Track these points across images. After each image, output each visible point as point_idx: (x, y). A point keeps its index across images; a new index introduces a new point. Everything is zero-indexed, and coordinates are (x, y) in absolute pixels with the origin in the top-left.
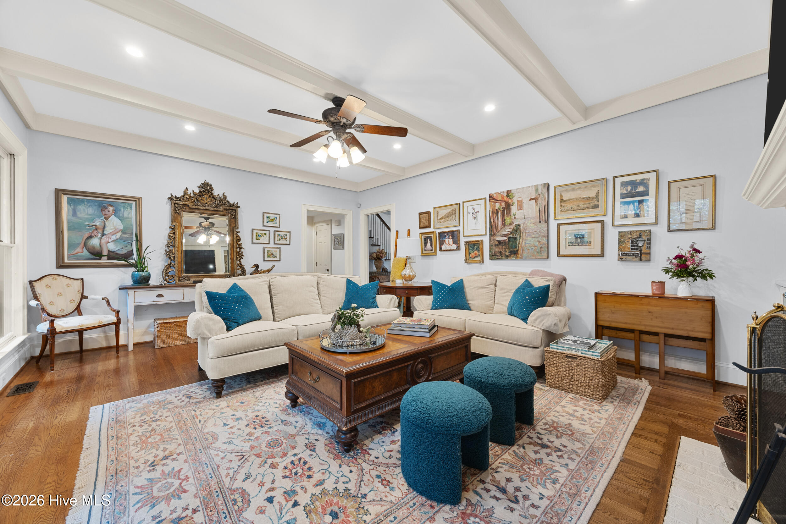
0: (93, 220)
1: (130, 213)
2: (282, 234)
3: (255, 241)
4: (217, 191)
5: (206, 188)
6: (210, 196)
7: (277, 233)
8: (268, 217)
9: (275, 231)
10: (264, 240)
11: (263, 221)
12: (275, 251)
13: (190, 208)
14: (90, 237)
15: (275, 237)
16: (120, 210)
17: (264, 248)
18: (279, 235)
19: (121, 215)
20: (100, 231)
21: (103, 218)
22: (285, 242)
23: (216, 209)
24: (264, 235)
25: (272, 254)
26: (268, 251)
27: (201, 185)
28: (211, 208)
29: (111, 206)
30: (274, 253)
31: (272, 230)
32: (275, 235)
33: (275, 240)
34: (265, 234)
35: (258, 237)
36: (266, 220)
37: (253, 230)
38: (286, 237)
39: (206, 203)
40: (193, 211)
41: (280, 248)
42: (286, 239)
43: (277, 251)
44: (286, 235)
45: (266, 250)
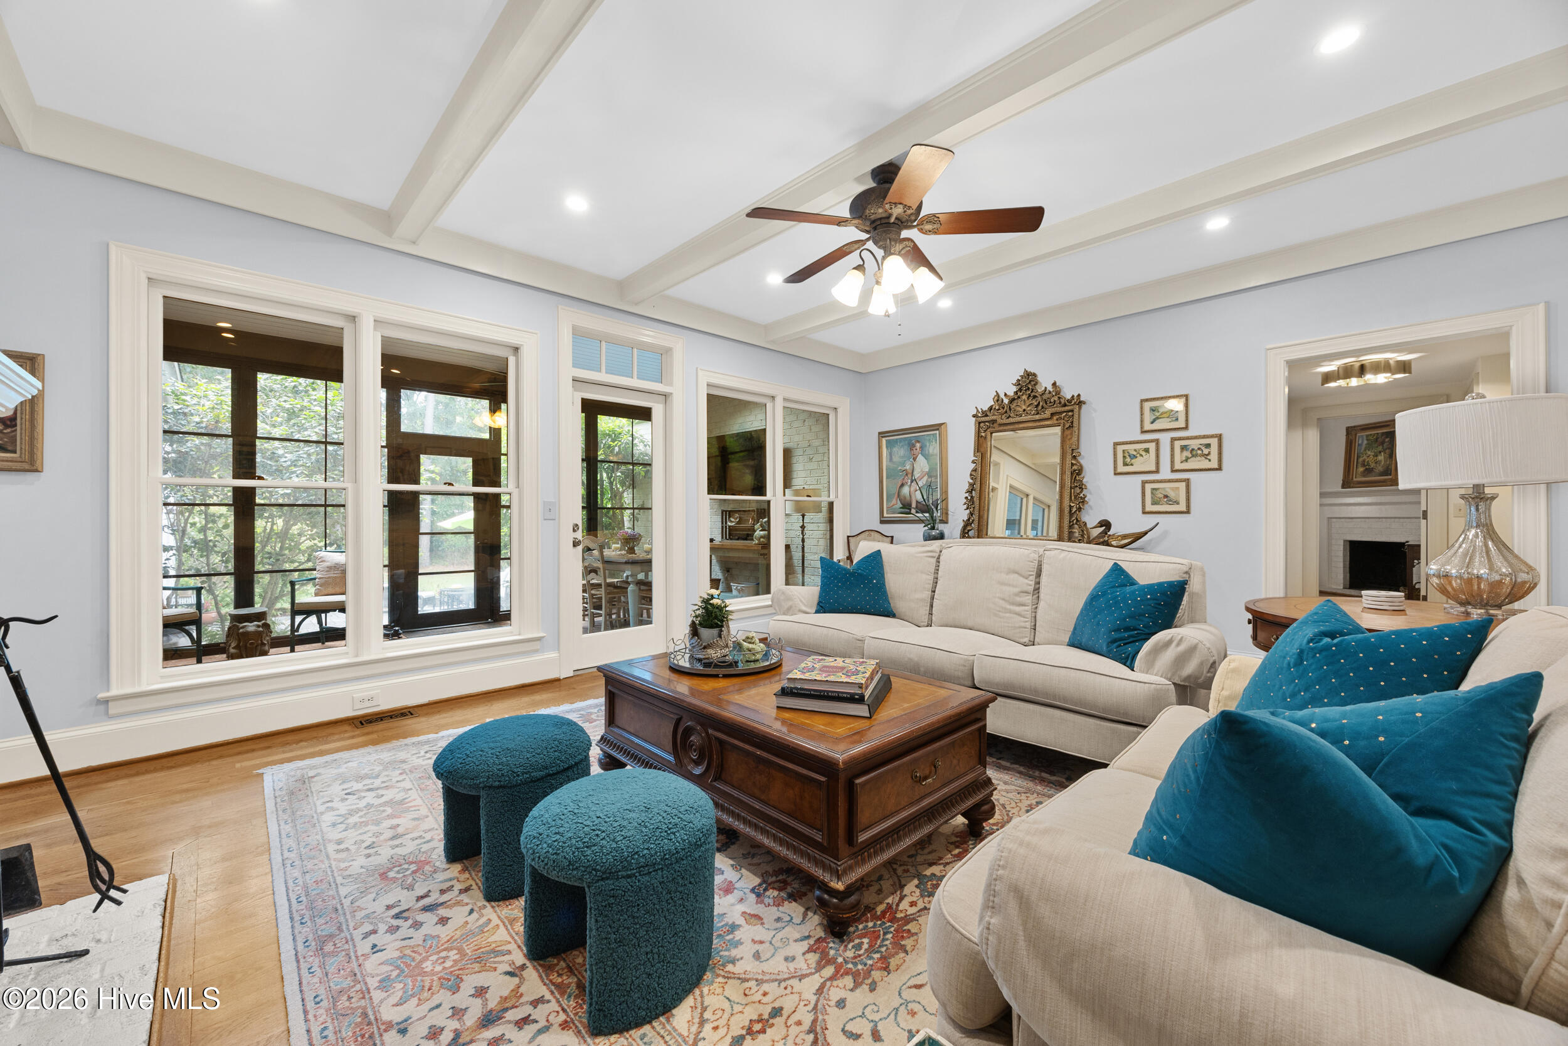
0: (904, 464)
1: (933, 448)
2: (1194, 444)
3: (1121, 468)
4: (1045, 382)
5: (1028, 382)
6: (1030, 396)
7: (1178, 444)
8: (1153, 410)
9: (1173, 440)
10: (1146, 463)
11: (1142, 421)
12: (1172, 489)
13: (1000, 425)
14: (902, 485)
15: (1172, 456)
16: (926, 446)
17: (1144, 483)
18: (1183, 448)
19: (927, 452)
20: (910, 476)
21: (911, 460)
22: (1203, 464)
23: (1037, 417)
24: (1143, 453)
25: (1166, 496)
26: (1153, 489)
27: (1018, 380)
28: (1029, 417)
29: (918, 442)
30: (1172, 494)
31: (1165, 439)
32: (1172, 449)
33: (1172, 462)
34: (1147, 450)
35: (1128, 460)
36: (1148, 417)
37: (1116, 444)
38: (1206, 451)
39: (1024, 410)
40: (1005, 428)
41: (1187, 481)
42: (1206, 456)
43: (1178, 488)
44: (1208, 446)
45: (1148, 487)
